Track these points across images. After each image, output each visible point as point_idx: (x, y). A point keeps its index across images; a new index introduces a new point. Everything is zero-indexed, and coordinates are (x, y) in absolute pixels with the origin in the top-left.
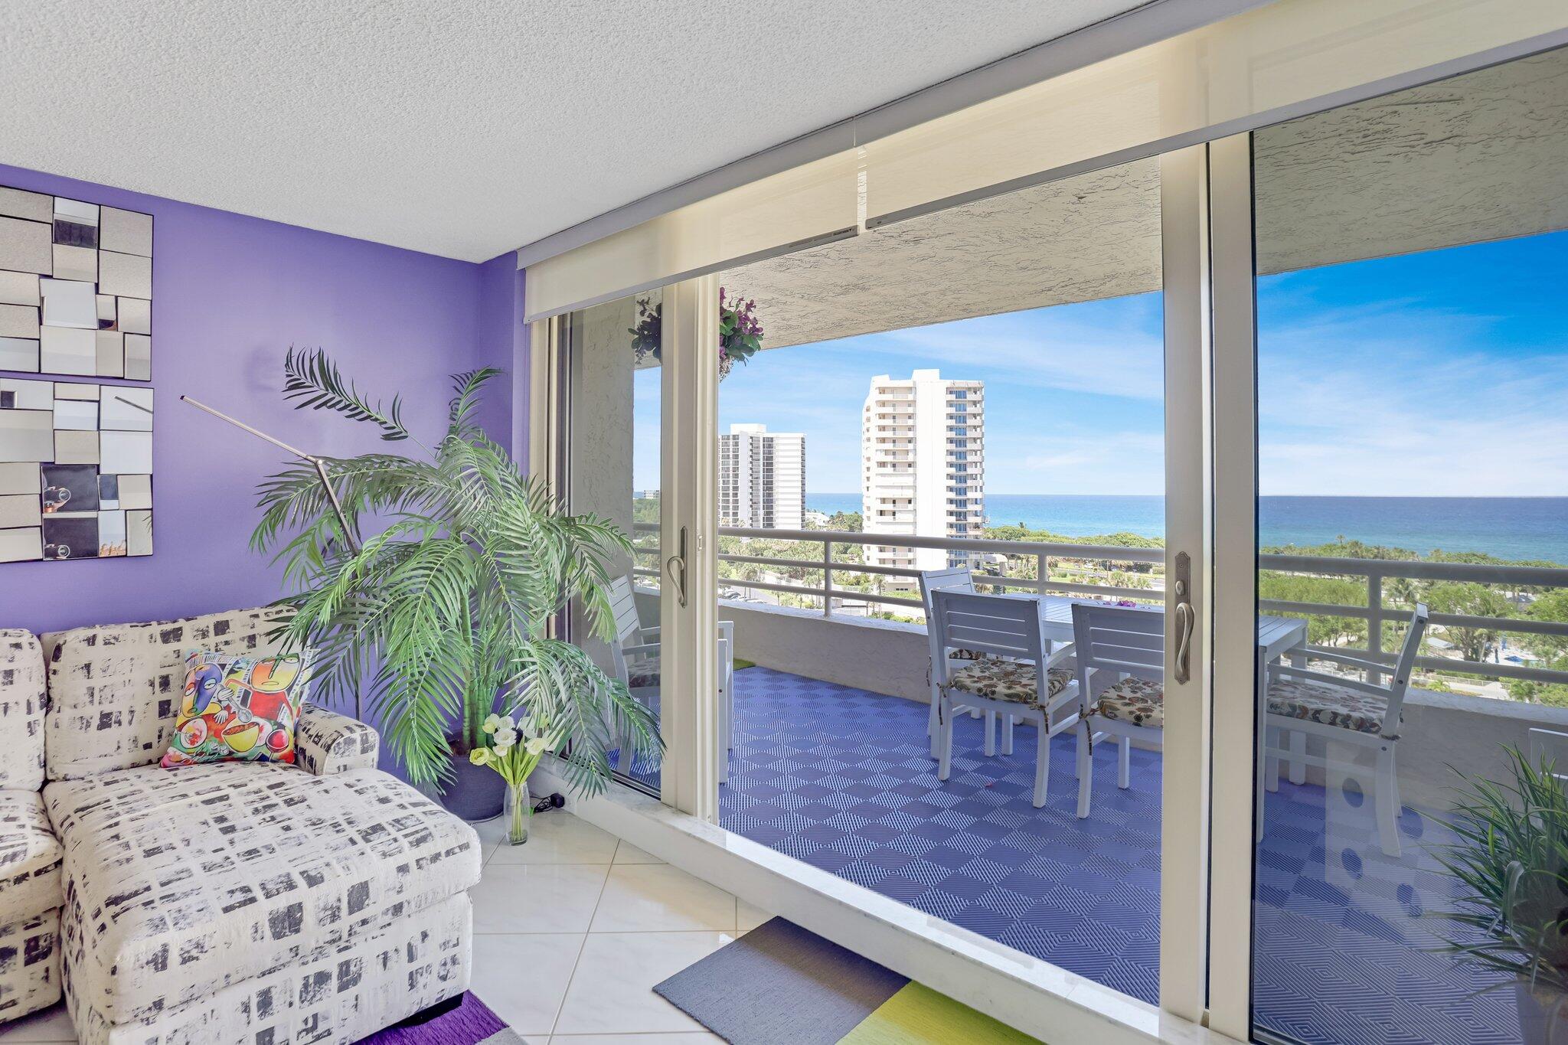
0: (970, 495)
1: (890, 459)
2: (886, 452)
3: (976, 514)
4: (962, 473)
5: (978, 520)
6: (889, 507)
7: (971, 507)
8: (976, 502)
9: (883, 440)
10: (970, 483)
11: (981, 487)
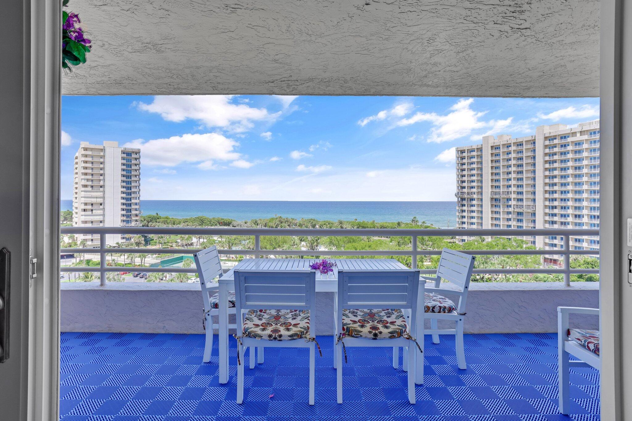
0: (133, 201)
1: (90, 183)
2: (88, 180)
3: (136, 210)
4: (129, 191)
5: (137, 212)
6: (89, 207)
7: (133, 207)
8: (136, 204)
9: (86, 174)
10: (133, 195)
11: (139, 198)
